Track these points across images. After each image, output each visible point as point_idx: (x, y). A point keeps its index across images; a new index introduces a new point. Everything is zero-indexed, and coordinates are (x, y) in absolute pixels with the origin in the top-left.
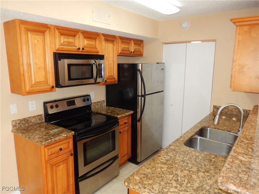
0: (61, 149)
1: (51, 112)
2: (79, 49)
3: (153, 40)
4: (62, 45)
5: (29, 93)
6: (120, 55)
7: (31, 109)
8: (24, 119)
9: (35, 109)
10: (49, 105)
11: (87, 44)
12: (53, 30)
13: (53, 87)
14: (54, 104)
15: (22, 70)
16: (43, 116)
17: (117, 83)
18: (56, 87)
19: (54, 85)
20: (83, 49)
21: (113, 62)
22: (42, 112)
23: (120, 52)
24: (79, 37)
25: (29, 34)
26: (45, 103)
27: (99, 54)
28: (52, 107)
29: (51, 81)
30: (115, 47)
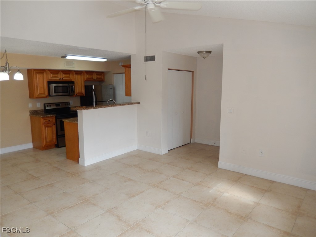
0: (49, 121)
1: (47, 108)
2: (60, 79)
3: (108, 72)
4: (51, 77)
5: (37, 98)
6: (86, 81)
7: (38, 106)
8: (35, 111)
9: (40, 106)
10: (46, 105)
11: (65, 77)
12: (47, 72)
13: (47, 96)
14: (49, 105)
15: (34, 88)
16: (44, 110)
17: (84, 96)
18: (49, 96)
19: (48, 95)
20: (62, 79)
21: (81, 84)
22: (43, 108)
23: (86, 79)
24: (60, 74)
25: (37, 74)
26: (45, 104)
27: (72, 81)
28: (48, 106)
29: (46, 93)
30: (82, 77)
